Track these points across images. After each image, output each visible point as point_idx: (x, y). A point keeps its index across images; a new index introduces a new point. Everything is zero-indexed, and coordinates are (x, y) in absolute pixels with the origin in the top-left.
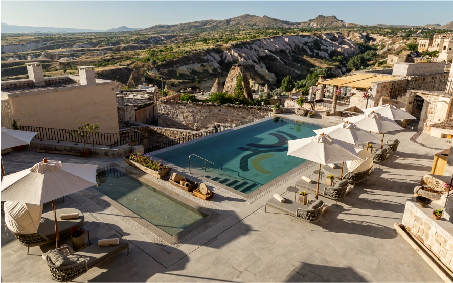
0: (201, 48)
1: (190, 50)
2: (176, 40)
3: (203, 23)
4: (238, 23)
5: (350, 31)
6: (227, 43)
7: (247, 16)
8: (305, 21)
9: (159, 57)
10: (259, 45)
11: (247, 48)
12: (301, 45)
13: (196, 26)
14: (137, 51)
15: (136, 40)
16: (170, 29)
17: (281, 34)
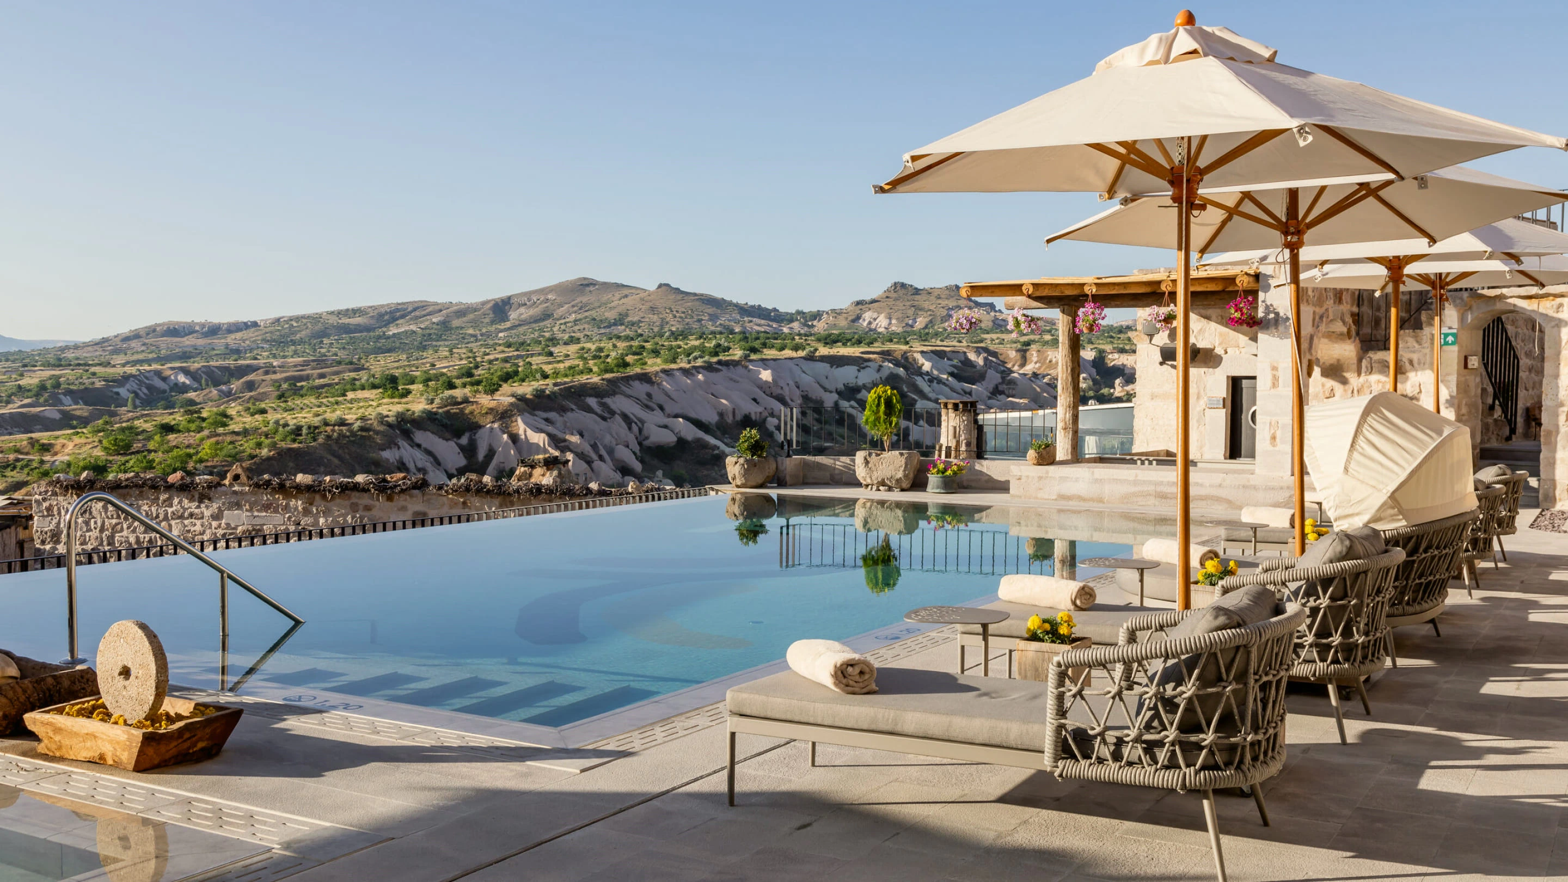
0: (371, 413)
1: (316, 421)
2: (251, 386)
3: (381, 315)
4: (546, 316)
5: (1028, 344)
6: (492, 389)
7: (585, 285)
8: (837, 307)
9: (158, 457)
10: (643, 397)
11: (589, 410)
12: (829, 400)
13: (346, 329)
14: (43, 437)
15: (42, 387)
16: (219, 343)
17: (737, 353)
